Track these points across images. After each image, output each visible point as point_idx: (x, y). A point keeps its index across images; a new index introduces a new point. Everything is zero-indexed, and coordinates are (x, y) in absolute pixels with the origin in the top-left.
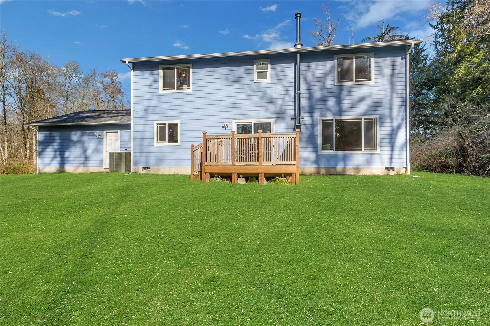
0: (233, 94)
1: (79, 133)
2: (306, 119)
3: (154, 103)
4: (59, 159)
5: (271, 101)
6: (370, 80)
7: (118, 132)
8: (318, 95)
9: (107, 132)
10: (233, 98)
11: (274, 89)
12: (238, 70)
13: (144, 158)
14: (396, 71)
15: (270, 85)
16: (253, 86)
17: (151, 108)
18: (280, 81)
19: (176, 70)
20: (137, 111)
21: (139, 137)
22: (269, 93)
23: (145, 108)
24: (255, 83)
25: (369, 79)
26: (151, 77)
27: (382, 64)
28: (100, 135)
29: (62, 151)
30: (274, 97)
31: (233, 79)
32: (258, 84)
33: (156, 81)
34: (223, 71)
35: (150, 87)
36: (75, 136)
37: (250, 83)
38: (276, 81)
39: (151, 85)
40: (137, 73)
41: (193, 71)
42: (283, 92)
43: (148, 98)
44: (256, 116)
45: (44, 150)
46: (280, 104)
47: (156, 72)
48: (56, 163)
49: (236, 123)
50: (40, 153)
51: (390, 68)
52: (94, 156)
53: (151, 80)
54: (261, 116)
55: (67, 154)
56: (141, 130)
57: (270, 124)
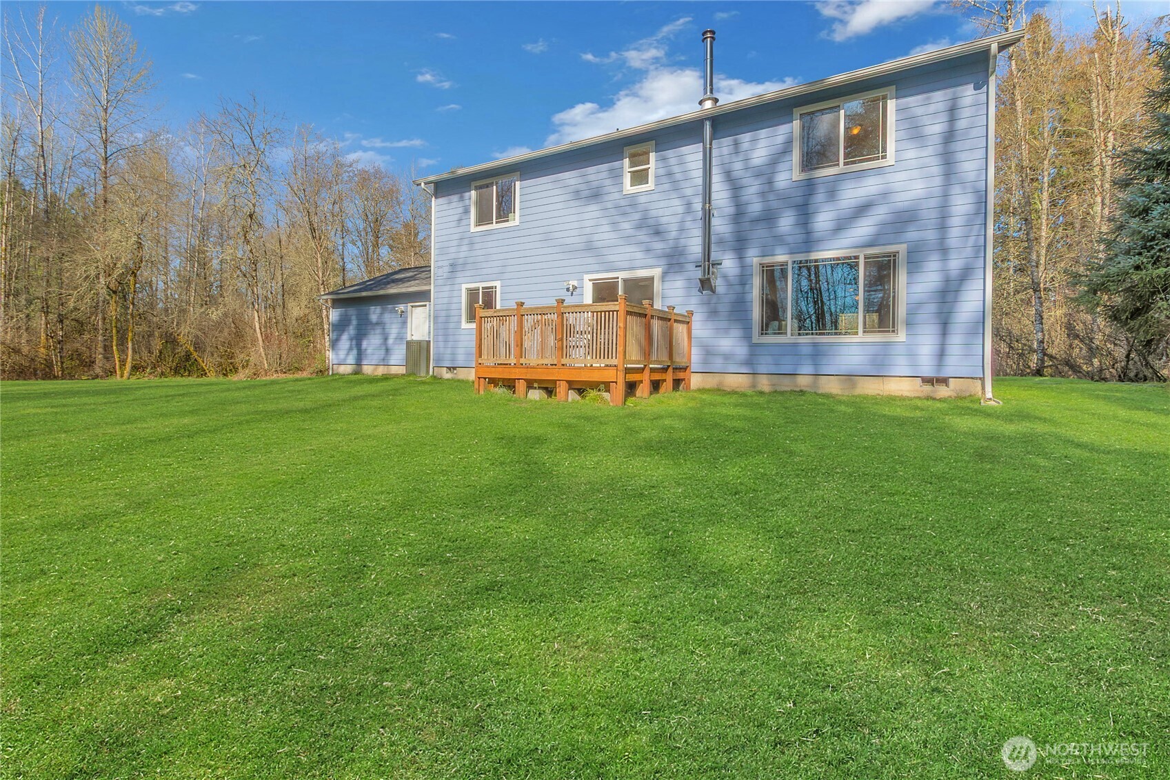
0: (587, 223)
1: (378, 309)
2: (729, 264)
3: (464, 252)
4: (355, 352)
5: (658, 232)
6: (884, 157)
7: (425, 306)
8: (755, 208)
9: (412, 306)
10: (588, 231)
11: (662, 204)
12: (596, 173)
13: (449, 351)
14: (961, 124)
15: (655, 197)
16: (623, 203)
17: (461, 261)
18: (676, 186)
19: (495, 187)
20: (439, 267)
21: (443, 313)
22: (653, 213)
23: (451, 262)
24: (626, 197)
25: (880, 155)
26: (461, 204)
27: (919, 111)
28: (403, 312)
29: (358, 339)
30: (664, 220)
31: (586, 193)
32: (634, 196)
33: (467, 211)
34: (571, 178)
35: (459, 223)
36: (374, 313)
37: (617, 196)
38: (666, 187)
39: (460, 220)
40: (441, 200)
41: (521, 185)
42: (680, 209)
43: (455, 243)
44: (626, 265)
45: (340, 338)
46: (674, 234)
47: (467, 194)
48: (351, 359)
49: (590, 280)
50: (334, 344)
51: (944, 117)
52: (396, 347)
53: (461, 210)
54: (637, 263)
55: (365, 344)
56: (446, 301)
57: (652, 279)
